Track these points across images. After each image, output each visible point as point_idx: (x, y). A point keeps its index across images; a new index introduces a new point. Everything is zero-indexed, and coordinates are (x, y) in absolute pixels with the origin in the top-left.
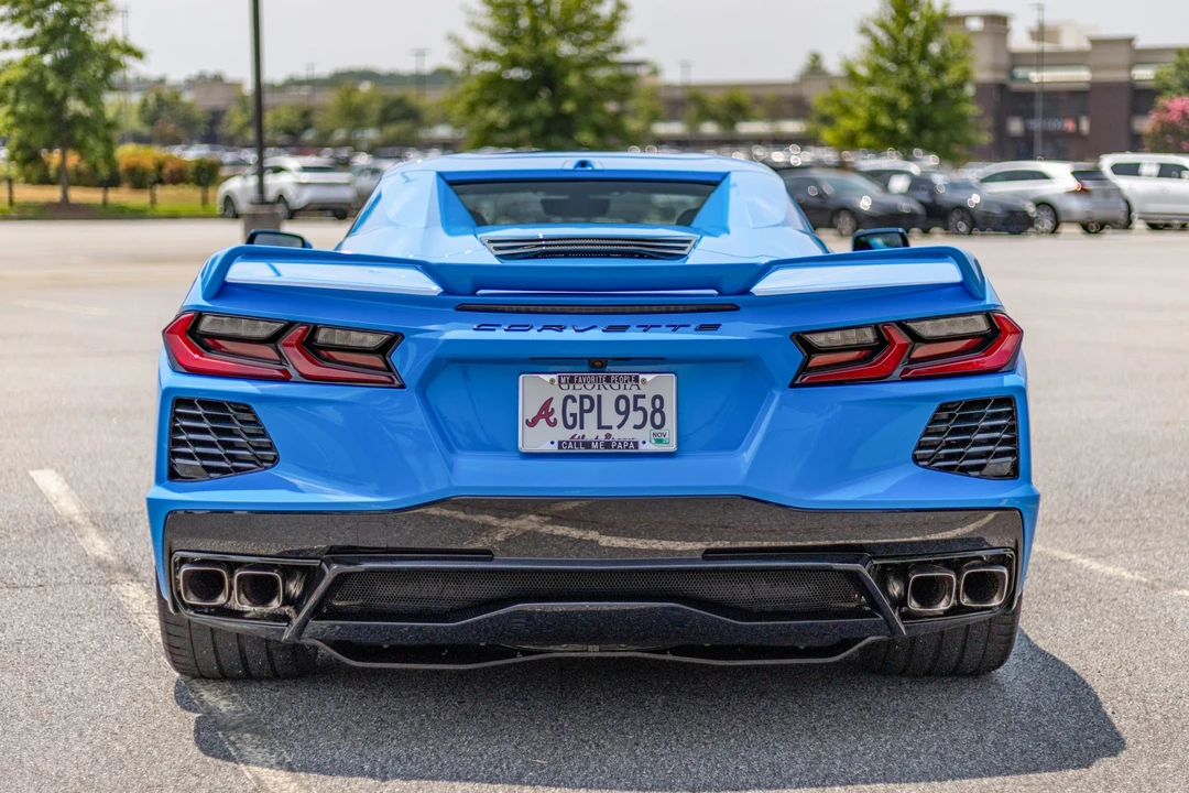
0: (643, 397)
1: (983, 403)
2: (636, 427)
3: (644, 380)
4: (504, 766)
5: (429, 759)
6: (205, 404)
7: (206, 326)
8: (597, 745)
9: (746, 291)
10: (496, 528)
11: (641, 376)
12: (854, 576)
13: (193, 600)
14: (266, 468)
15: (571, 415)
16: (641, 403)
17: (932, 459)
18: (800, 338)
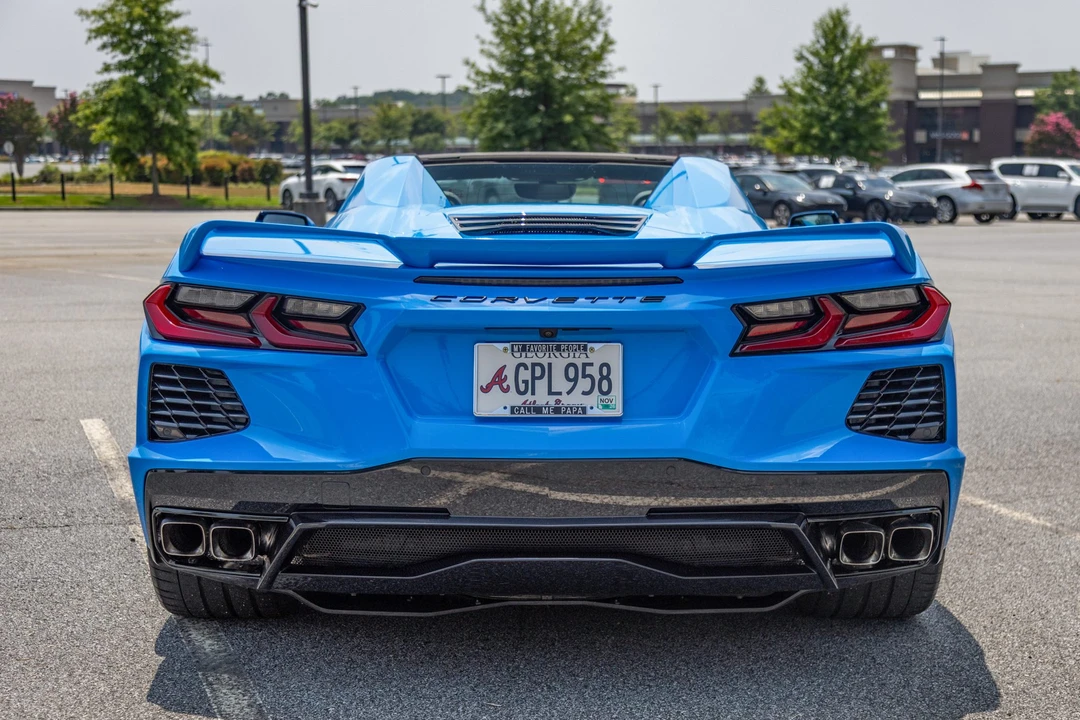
0: (591, 364)
1: (912, 371)
2: (584, 393)
3: (592, 349)
4: (460, 709)
5: (391, 701)
6: (181, 369)
7: (183, 295)
8: (549, 687)
9: (689, 265)
10: (461, 483)
11: (590, 345)
12: (789, 535)
13: (173, 552)
14: (238, 430)
15: (524, 381)
16: (589, 370)
17: (863, 424)
18: (740, 310)
